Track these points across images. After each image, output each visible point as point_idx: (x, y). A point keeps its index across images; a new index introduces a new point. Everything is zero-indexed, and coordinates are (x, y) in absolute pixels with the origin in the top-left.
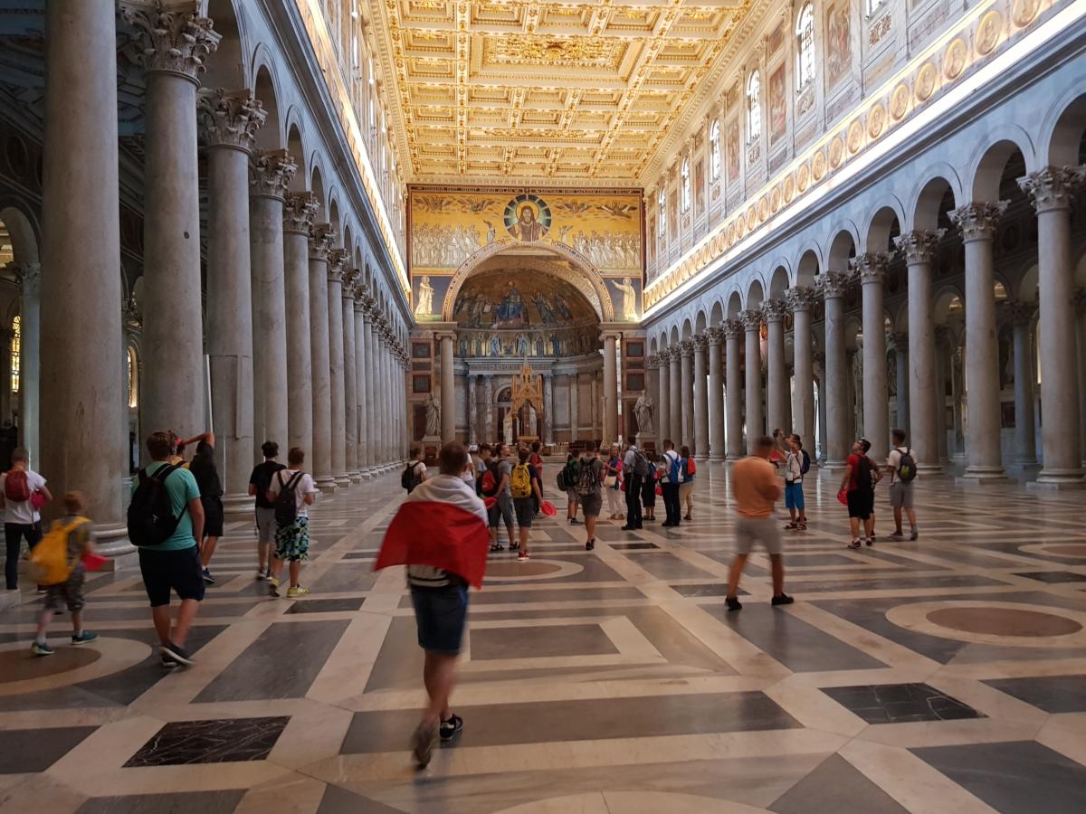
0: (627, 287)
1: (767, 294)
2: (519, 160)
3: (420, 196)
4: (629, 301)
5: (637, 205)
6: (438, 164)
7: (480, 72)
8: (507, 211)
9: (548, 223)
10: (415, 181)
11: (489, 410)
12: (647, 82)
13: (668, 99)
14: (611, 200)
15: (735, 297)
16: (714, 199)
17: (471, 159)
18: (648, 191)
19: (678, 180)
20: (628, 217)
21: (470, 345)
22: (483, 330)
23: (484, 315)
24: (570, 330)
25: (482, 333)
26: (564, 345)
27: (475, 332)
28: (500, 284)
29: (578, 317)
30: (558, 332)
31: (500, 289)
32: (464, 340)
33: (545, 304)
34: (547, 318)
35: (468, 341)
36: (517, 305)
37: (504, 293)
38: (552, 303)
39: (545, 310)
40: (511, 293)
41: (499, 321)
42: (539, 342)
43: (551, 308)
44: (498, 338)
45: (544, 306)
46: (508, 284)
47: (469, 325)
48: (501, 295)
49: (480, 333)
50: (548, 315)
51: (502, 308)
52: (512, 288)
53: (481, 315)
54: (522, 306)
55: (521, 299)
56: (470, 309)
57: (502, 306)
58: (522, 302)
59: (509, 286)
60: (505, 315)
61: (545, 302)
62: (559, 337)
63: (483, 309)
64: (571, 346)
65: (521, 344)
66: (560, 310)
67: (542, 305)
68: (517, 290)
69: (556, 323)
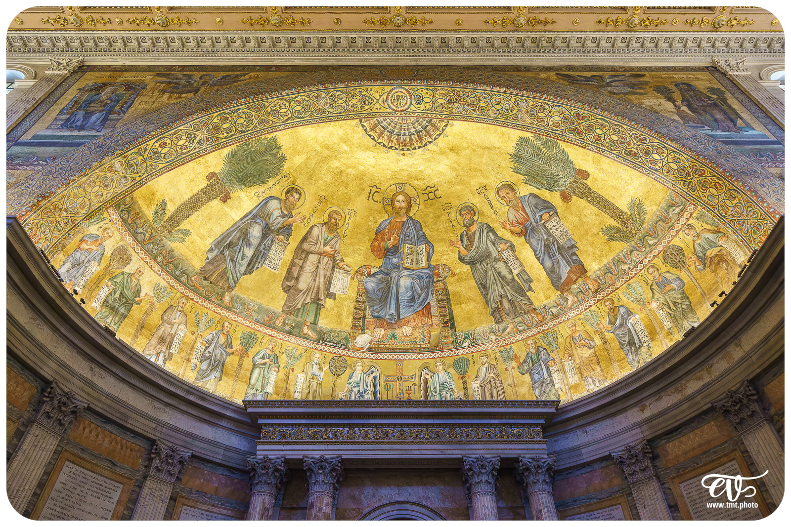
21: (285, 384)
22: (326, 349)
23: (329, 303)
24: (582, 316)
25: (325, 357)
26: (569, 374)
27: (302, 347)
28: (371, 198)
29: (604, 253)
30: (543, 340)
31: (372, 219)
32: (265, 364)
33: (496, 260)
34: (506, 304)
35: (279, 371)
36: (420, 278)
37: (383, 235)
38: (517, 249)
39: (498, 282)
40: (402, 237)
41: (373, 327)
42: (488, 380)
43: (513, 270)
44: (372, 376)
45: (494, 268)
46: (393, 204)
47: (284, 323)
48: (376, 239)
49: (318, 355)
50: (508, 293)
51: (382, 286)
52: (404, 219)
53: (321, 300)
54: (435, 280)
55: (429, 254)
56: (289, 271)
57: (382, 278)
58: (434, 266)
59: (396, 212)
60: (389, 309)
61: (494, 254)
62: (549, 355)
63: (330, 284)
64: (594, 366)
65: (438, 392)
66: (542, 264)
67: (489, 266)
68: (418, 226)
69: (532, 314)
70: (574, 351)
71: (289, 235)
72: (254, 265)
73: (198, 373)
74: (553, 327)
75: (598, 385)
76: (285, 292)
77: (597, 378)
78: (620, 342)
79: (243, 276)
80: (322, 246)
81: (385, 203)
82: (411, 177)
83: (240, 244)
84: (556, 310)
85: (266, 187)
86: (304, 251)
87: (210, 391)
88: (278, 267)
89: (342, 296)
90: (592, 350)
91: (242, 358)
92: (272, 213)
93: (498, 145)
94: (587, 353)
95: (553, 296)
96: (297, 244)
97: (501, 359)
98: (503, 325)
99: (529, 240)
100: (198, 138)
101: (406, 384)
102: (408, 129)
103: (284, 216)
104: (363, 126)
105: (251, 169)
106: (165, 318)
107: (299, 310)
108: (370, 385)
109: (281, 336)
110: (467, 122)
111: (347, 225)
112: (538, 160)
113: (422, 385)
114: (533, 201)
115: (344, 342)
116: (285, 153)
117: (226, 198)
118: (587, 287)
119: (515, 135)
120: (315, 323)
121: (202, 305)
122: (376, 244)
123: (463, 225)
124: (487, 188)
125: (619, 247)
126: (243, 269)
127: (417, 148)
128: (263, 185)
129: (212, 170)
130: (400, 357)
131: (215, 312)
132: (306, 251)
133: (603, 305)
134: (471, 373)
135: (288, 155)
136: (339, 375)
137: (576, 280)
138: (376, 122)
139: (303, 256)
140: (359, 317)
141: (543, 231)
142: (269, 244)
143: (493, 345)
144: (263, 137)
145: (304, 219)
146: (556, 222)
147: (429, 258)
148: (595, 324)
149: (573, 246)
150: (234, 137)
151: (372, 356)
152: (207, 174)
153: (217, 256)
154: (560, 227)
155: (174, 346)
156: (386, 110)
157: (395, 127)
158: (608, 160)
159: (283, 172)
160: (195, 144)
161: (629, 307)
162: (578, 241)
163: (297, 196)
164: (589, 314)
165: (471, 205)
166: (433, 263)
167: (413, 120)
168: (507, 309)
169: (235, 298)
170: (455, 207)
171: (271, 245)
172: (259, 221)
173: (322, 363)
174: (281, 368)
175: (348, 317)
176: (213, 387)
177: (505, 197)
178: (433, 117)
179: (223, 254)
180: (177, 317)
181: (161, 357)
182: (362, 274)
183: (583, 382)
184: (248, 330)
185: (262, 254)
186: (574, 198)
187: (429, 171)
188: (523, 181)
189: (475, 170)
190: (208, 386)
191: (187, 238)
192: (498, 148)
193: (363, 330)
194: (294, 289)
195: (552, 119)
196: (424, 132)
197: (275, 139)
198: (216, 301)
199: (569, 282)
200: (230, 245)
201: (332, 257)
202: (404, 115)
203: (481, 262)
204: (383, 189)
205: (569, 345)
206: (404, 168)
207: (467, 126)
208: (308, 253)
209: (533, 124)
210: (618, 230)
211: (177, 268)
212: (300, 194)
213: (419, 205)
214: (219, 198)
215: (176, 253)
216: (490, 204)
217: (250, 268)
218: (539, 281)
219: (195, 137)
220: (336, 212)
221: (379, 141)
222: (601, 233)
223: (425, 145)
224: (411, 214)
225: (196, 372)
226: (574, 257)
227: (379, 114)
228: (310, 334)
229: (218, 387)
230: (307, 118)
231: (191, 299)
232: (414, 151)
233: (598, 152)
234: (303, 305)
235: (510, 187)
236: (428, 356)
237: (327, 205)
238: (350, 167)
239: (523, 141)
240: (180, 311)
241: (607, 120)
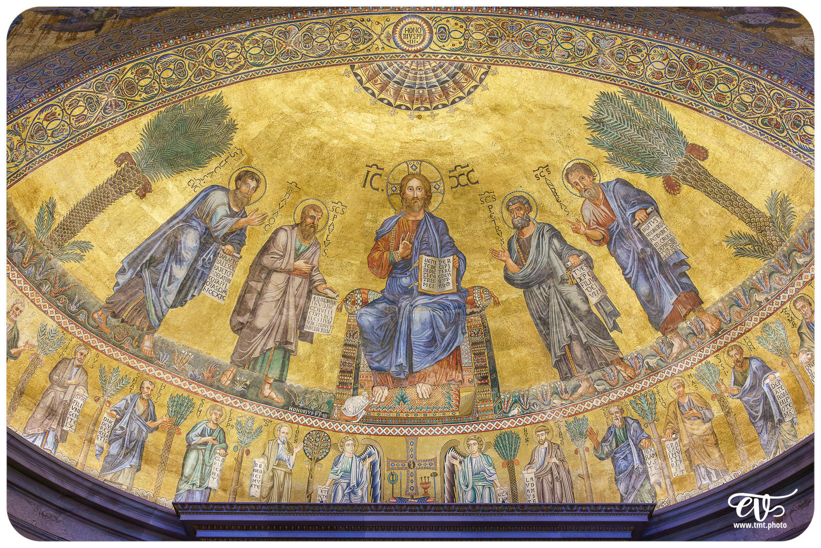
21: (236, 474)
22: (299, 419)
23: (303, 348)
24: (693, 371)
25: (298, 432)
26: (672, 461)
27: (262, 418)
28: (368, 183)
29: (729, 275)
30: (633, 408)
31: (369, 216)
32: (205, 444)
33: (563, 281)
34: (577, 350)
35: (225, 455)
36: (444, 308)
37: (388, 241)
38: (596, 265)
39: (566, 315)
40: (416, 244)
41: (371, 384)
42: (548, 468)
43: (589, 297)
44: (369, 461)
45: (561, 293)
46: (402, 194)
47: (234, 381)
48: (376, 248)
49: (285, 429)
50: (581, 333)
51: (386, 321)
52: (421, 216)
53: (291, 343)
54: (468, 311)
55: (458, 270)
56: (241, 301)
57: (386, 309)
58: (467, 290)
59: (408, 204)
60: (397, 358)
61: (561, 271)
62: (643, 431)
63: (304, 318)
64: (710, 450)
65: (470, 486)
66: (634, 288)
67: (552, 290)
68: (441, 227)
69: (618, 367)
70: (681, 425)
71: (241, 244)
72: (188, 291)
73: (105, 460)
74: (650, 386)
75: (714, 479)
76: (234, 332)
77: (714, 467)
78: (750, 414)
79: (171, 310)
80: (292, 261)
81: (390, 192)
82: (431, 151)
83: (166, 261)
84: (655, 360)
85: (206, 171)
86: (264, 268)
87: (124, 488)
88: (224, 294)
89: (324, 337)
90: (708, 425)
91: (170, 435)
92: (215, 211)
93: (566, 103)
94: (700, 429)
95: (650, 339)
96: (253, 257)
97: (568, 435)
98: (573, 382)
99: (615, 251)
100: (103, 104)
101: (421, 473)
102: (427, 79)
103: (233, 215)
104: (356, 75)
105: (183, 145)
106: (55, 377)
107: (256, 359)
108: (367, 474)
109: (230, 401)
110: (519, 68)
111: (332, 227)
112: (629, 128)
113: (447, 474)
114: (622, 191)
115: (325, 409)
116: (234, 118)
117: (144, 192)
118: (702, 326)
119: (593, 89)
120: (281, 380)
121: (109, 356)
122: (376, 255)
123: (511, 226)
124: (551, 169)
125: (753, 266)
126: (171, 298)
127: (440, 106)
128: (201, 169)
129: (124, 149)
130: (412, 431)
131: (129, 365)
132: (267, 268)
133: (725, 356)
134: (522, 457)
135: (239, 121)
136: (318, 460)
137: (686, 315)
138: (377, 68)
139: (263, 276)
140: (349, 369)
141: (636, 238)
142: (210, 259)
143: (557, 414)
144: (201, 96)
145: (264, 219)
146: (656, 224)
147: (459, 276)
148: (714, 384)
149: (682, 263)
150: (157, 98)
151: (369, 430)
152: (116, 156)
153: (131, 279)
154: (663, 232)
155: (69, 420)
156: (392, 51)
157: (406, 76)
158: (736, 133)
159: (232, 147)
160: (98, 112)
161: (766, 360)
162: (690, 255)
163: (253, 184)
164: (705, 368)
165: (525, 195)
166: (464, 285)
167: (434, 64)
168: (580, 357)
169: (159, 344)
170: (499, 197)
171: (214, 261)
172: (194, 223)
173: (292, 441)
174: (230, 450)
175: (331, 369)
176: (128, 481)
177: (577, 184)
178: (466, 60)
179: (141, 277)
180: (73, 376)
181: (51, 438)
182: (354, 303)
183: (692, 473)
184: (180, 392)
185: (200, 274)
186: (685, 188)
187: (459, 142)
188: (605, 160)
189: (532, 141)
190: (120, 480)
191: (87, 254)
192: (567, 108)
193: (355, 389)
194: (249, 327)
195: (651, 66)
196: (451, 83)
197: (220, 99)
198: (131, 349)
199: (676, 318)
200: (151, 262)
201: (308, 276)
202: (420, 57)
203: (540, 284)
204: (387, 170)
205: (673, 416)
206: (420, 137)
207: (519, 73)
208: (270, 271)
209: (621, 72)
210: (751, 240)
211: (71, 300)
212: (258, 181)
213: (443, 194)
214: (134, 191)
215: (71, 279)
216: (555, 194)
217: (181, 297)
218: (629, 315)
219: (97, 101)
220: (313, 207)
221: (382, 96)
222: (725, 244)
223: (454, 102)
224: (431, 209)
225: (102, 458)
226: (684, 280)
227: (382, 57)
228: (274, 396)
229: (135, 481)
230: (270, 65)
231: (94, 347)
232: (436, 112)
233: (722, 119)
234: (263, 353)
235: (586, 168)
236: (456, 430)
237: (300, 196)
238: (336, 138)
239: (605, 99)
240: (77, 366)
241: (736, 70)
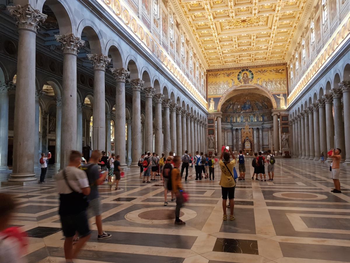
0: (281, 97)
1: (318, 98)
2: (241, 58)
3: (211, 73)
4: (282, 102)
5: (285, 68)
6: (215, 63)
7: (221, 33)
8: (238, 75)
9: (253, 78)
10: (209, 69)
11: (240, 140)
12: (278, 28)
13: (288, 32)
14: (275, 68)
15: (310, 99)
16: (304, 65)
17: (225, 60)
18: (288, 64)
19: (295, 59)
20: (282, 73)
21: (233, 119)
32: (231, 117)
36: (249, 105)
37: (244, 101)
40: (247, 101)
41: (243, 110)
42: (257, 117)
43: (261, 105)
45: (258, 105)
49: (237, 115)
51: (244, 106)
53: (237, 109)
60: (245, 109)
62: (264, 115)
65: (251, 118)
69: (263, 110)
70: (267, 115)
74: (265, 112)
83: (228, 107)
88: (232, 107)
89: (239, 108)
91: (229, 117)
96: (234, 104)
97: (259, 114)
98: (259, 111)
108: (243, 117)
109: (233, 114)
113: (249, 117)
115: (240, 113)
123: (254, 100)
126: (228, 109)
130: (247, 114)
131: (226, 114)
134: (255, 116)
136: (239, 116)
140: (241, 110)
151: (243, 114)
166: (251, 104)
169: (228, 112)
182: (242, 105)
224: (248, 99)
228: (236, 113)
234: (235, 110)
